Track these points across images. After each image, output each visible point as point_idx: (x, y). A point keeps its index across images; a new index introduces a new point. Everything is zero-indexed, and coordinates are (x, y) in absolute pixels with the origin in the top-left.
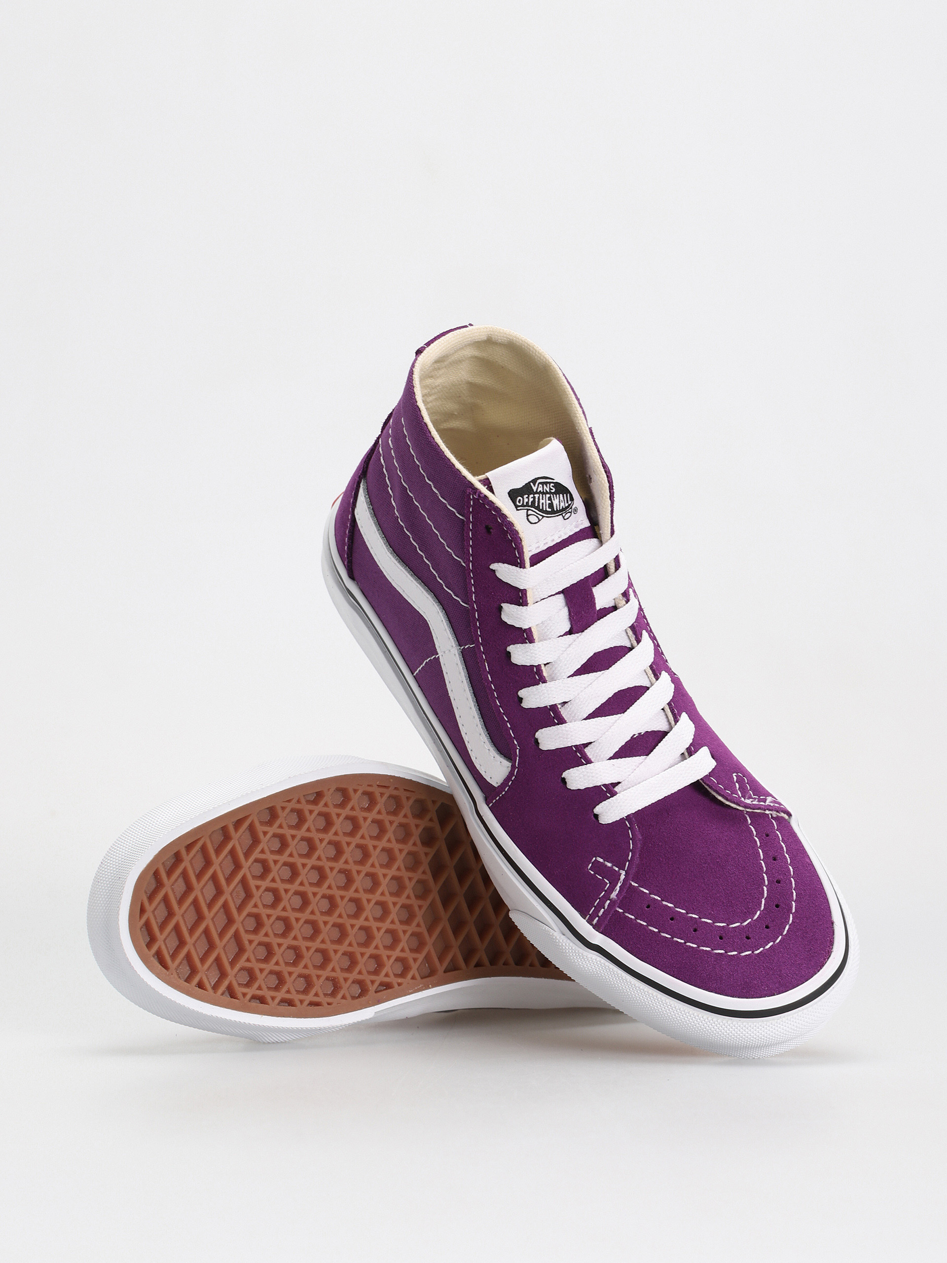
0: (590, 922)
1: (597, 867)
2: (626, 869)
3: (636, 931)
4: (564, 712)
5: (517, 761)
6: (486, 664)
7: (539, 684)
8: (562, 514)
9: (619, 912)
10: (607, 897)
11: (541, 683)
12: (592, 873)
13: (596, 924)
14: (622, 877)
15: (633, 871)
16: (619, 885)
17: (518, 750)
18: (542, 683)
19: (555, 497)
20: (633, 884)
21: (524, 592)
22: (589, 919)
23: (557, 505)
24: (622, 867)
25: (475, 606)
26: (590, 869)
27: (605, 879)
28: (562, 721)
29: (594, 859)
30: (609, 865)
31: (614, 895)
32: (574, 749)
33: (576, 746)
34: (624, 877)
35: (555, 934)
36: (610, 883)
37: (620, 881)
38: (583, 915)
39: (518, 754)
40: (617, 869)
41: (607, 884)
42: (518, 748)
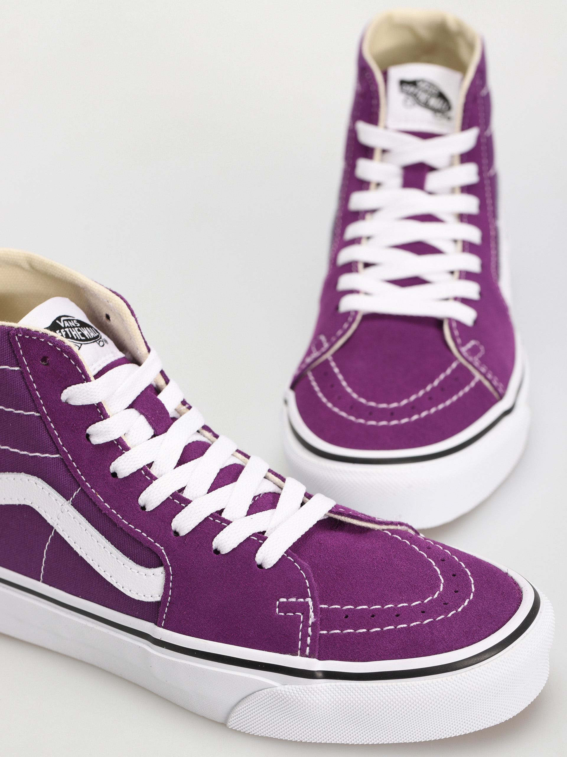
0: (303, 655)
1: (284, 607)
2: (310, 595)
3: (348, 640)
4: (186, 494)
5: (167, 560)
6: (99, 496)
7: (153, 482)
8: (96, 341)
9: (324, 634)
10: (306, 626)
11: (153, 481)
12: (283, 614)
13: (309, 653)
14: (311, 603)
15: (316, 595)
16: (311, 611)
17: (163, 551)
18: (155, 480)
19: (83, 330)
20: (323, 606)
21: (100, 405)
22: (301, 652)
23: (88, 335)
24: (305, 596)
25: (65, 449)
26: (278, 613)
27: (296, 613)
28: (187, 502)
29: (278, 603)
30: (294, 600)
31: (311, 620)
32: (211, 519)
33: (212, 515)
34: (312, 602)
35: (279, 688)
36: (302, 614)
37: (310, 607)
38: (294, 653)
39: (165, 553)
40: (302, 600)
41: (301, 616)
42: (162, 548)
